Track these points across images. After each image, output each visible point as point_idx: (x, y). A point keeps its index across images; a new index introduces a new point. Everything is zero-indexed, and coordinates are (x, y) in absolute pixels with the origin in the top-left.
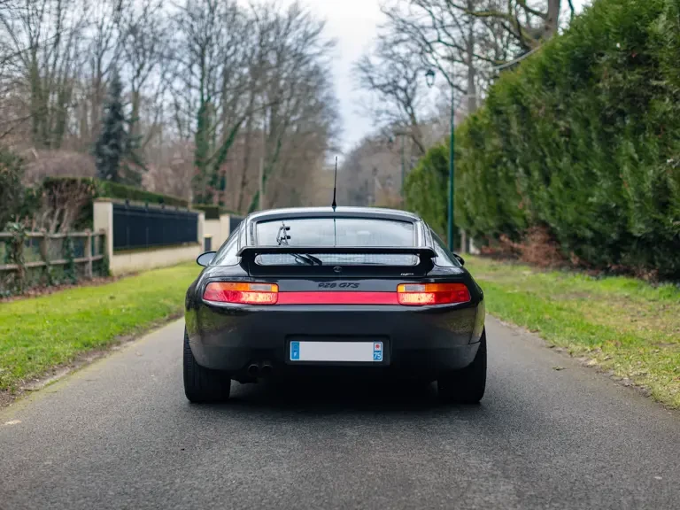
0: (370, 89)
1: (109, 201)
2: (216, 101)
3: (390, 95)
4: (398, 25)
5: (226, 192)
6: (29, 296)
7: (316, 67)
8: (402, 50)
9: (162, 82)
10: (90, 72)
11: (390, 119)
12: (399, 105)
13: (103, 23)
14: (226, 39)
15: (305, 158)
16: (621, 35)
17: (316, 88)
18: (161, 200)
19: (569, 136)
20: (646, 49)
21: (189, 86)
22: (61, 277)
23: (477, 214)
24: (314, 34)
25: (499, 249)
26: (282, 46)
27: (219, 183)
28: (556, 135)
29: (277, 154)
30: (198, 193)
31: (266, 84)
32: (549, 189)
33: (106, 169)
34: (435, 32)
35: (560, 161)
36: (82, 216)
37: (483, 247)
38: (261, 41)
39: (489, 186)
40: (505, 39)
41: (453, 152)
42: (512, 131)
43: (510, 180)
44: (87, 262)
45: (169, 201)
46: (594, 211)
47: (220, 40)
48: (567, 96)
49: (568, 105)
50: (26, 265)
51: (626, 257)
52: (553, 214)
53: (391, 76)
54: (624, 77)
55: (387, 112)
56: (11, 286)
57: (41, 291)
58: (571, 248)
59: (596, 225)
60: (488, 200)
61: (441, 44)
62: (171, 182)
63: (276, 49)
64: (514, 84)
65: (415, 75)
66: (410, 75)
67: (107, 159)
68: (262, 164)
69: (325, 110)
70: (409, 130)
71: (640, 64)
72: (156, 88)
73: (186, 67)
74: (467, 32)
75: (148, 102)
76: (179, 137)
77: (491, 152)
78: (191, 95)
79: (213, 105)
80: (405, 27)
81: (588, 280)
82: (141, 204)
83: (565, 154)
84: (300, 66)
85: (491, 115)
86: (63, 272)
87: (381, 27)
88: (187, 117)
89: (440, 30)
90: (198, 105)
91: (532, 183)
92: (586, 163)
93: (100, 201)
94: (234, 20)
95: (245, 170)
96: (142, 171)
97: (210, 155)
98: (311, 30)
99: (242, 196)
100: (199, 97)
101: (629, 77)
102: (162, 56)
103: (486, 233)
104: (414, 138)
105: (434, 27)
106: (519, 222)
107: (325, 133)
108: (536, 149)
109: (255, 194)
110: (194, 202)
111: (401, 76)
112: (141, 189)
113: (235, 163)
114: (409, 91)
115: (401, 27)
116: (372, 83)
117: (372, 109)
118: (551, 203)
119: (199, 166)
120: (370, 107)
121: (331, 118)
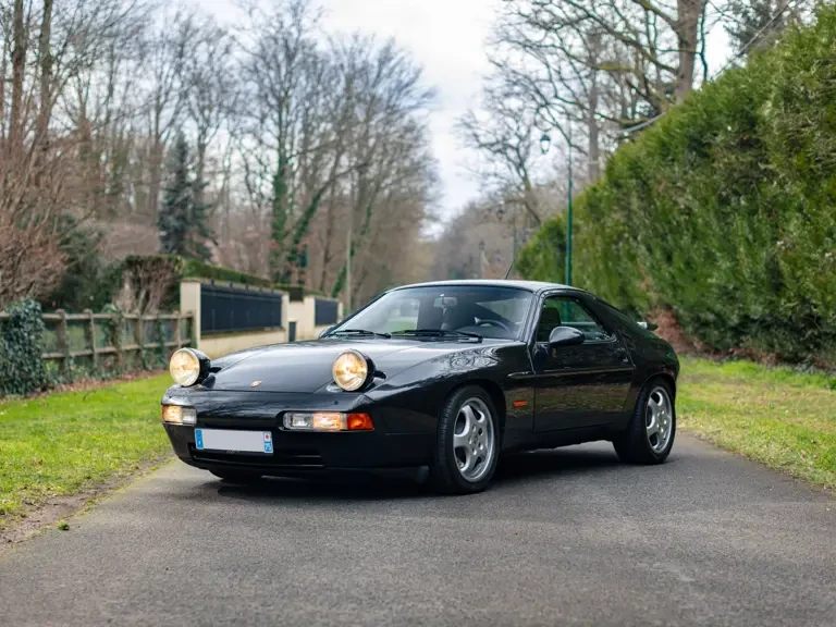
0: (476, 148)
1: (195, 281)
2: (294, 164)
3: (499, 155)
4: (509, 76)
5: (307, 269)
6: (127, 380)
7: (411, 121)
11: (499, 183)
12: (509, 167)
13: (162, 71)
15: (399, 229)
16: (733, 119)
17: (410, 146)
18: (243, 279)
19: (688, 214)
20: (755, 132)
21: (262, 143)
22: (154, 362)
24: (407, 85)
26: (373, 97)
27: (299, 258)
28: (675, 213)
29: (366, 225)
30: (275, 270)
31: (352, 143)
32: (671, 269)
33: (171, 244)
34: (551, 86)
35: (681, 239)
36: (169, 298)
38: (348, 91)
39: (610, 264)
41: (571, 225)
42: (632, 206)
43: (633, 258)
44: (176, 346)
45: (252, 280)
46: (714, 292)
48: (686, 173)
49: (688, 183)
50: (123, 348)
51: (747, 341)
52: (675, 296)
53: (500, 132)
54: (737, 158)
55: (496, 175)
56: (110, 369)
57: (137, 375)
58: (694, 332)
59: (718, 307)
60: (609, 281)
61: (558, 100)
63: (364, 101)
64: (633, 156)
65: (529, 131)
66: (523, 132)
67: (172, 231)
68: (349, 237)
69: (420, 171)
70: (521, 195)
71: (751, 146)
73: (256, 121)
74: (588, 84)
77: (612, 227)
79: (291, 168)
80: (517, 79)
81: (711, 365)
82: (225, 284)
83: (685, 232)
84: (393, 121)
85: (611, 188)
86: (154, 357)
87: (487, 78)
88: (258, 180)
90: (275, 167)
91: (654, 262)
92: (705, 243)
93: (187, 281)
95: (328, 243)
97: (288, 226)
98: (405, 78)
99: (324, 274)
100: (277, 158)
101: (741, 159)
104: (527, 207)
105: (550, 80)
106: (642, 304)
107: (421, 199)
108: (657, 225)
109: (341, 270)
110: (273, 281)
111: (512, 132)
113: (316, 235)
114: (522, 150)
115: (513, 79)
116: (478, 141)
117: (477, 172)
118: (673, 284)
119: (277, 239)
120: (474, 168)
121: (428, 181)
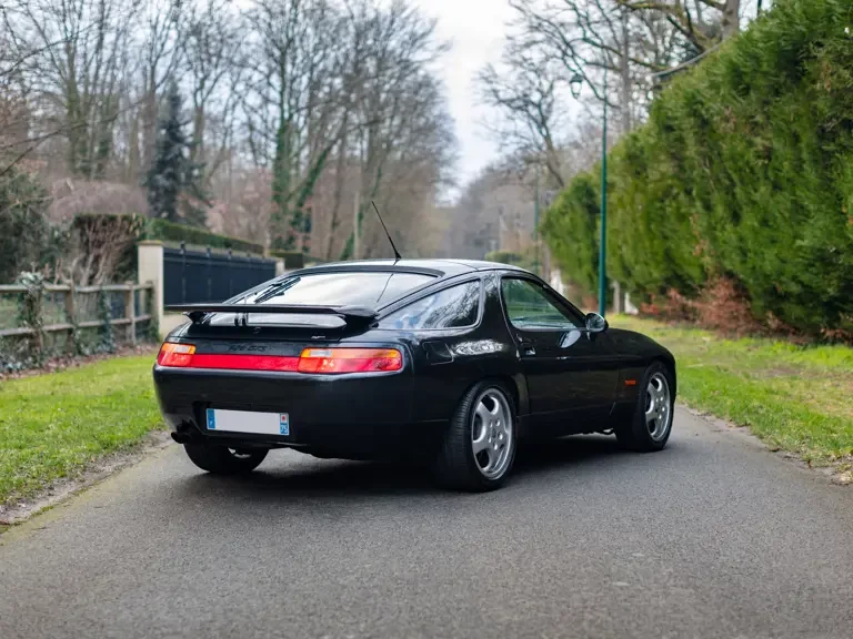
0: (495, 104)
1: (159, 245)
2: (299, 119)
3: (519, 113)
4: (531, 22)
5: (312, 234)
6: (48, 369)
7: (426, 76)
8: (535, 55)
9: (231, 96)
10: (141, 84)
11: (519, 142)
12: (529, 124)
13: (157, 22)
14: (311, 42)
15: (413, 192)
16: (849, 17)
17: (425, 103)
18: (228, 244)
19: (769, 158)
21: (267, 100)
22: (93, 343)
23: (636, 263)
24: (423, 35)
25: (666, 307)
26: (384, 50)
27: (303, 222)
28: (750, 156)
29: (376, 187)
30: (277, 235)
31: (363, 98)
32: (738, 229)
33: (160, 205)
34: (580, 29)
35: (756, 191)
36: (123, 264)
37: (644, 305)
38: (357, 44)
39: (653, 226)
40: (667, 39)
41: (605, 182)
42: (688, 153)
43: (682, 218)
44: (130, 324)
45: (239, 245)
46: (803, 257)
47: (305, 43)
48: (766, 103)
49: (768, 116)
50: (46, 328)
52: (744, 262)
53: (520, 88)
55: (516, 134)
56: (23, 356)
57: (66, 363)
58: (768, 307)
59: (805, 278)
60: (652, 246)
61: (587, 45)
62: (244, 222)
63: (376, 54)
64: (689, 90)
65: (551, 87)
66: (546, 86)
67: (161, 191)
68: (357, 201)
69: (437, 131)
70: (543, 156)
72: (224, 103)
73: (262, 77)
75: (215, 121)
76: (253, 167)
77: (656, 181)
78: (268, 112)
79: (297, 124)
80: (540, 24)
81: (793, 349)
82: (201, 249)
83: (763, 181)
84: (406, 76)
85: (659, 134)
86: (93, 339)
87: (508, 24)
88: (263, 140)
89: (586, 28)
90: (277, 124)
91: (713, 222)
92: (794, 194)
93: (147, 245)
94: (322, 17)
95: (337, 206)
96: (207, 208)
97: (292, 188)
98: (420, 30)
99: (332, 240)
100: (278, 115)
102: (231, 62)
103: (647, 287)
104: (550, 167)
105: (579, 24)
106: (695, 273)
107: (436, 161)
108: (721, 175)
109: (349, 236)
110: (271, 247)
111: (534, 88)
112: (203, 231)
113: (324, 199)
114: (544, 107)
115: (535, 25)
116: (497, 96)
117: (496, 131)
118: (741, 248)
119: (278, 201)
120: (494, 127)
121: (444, 142)
